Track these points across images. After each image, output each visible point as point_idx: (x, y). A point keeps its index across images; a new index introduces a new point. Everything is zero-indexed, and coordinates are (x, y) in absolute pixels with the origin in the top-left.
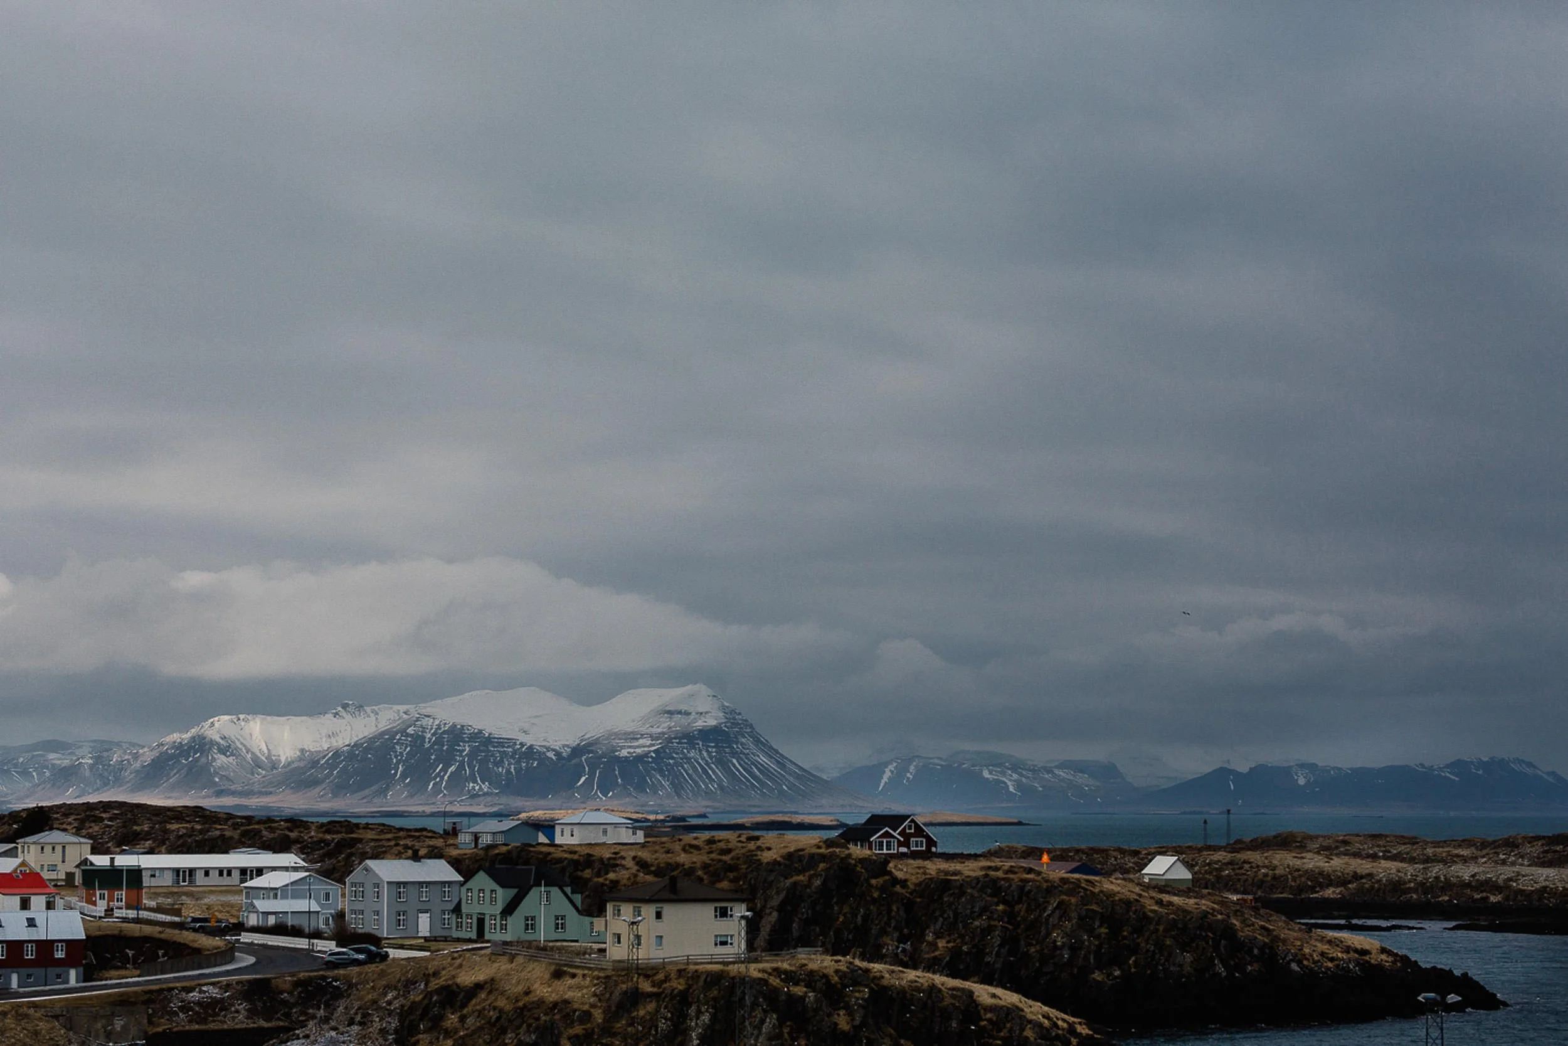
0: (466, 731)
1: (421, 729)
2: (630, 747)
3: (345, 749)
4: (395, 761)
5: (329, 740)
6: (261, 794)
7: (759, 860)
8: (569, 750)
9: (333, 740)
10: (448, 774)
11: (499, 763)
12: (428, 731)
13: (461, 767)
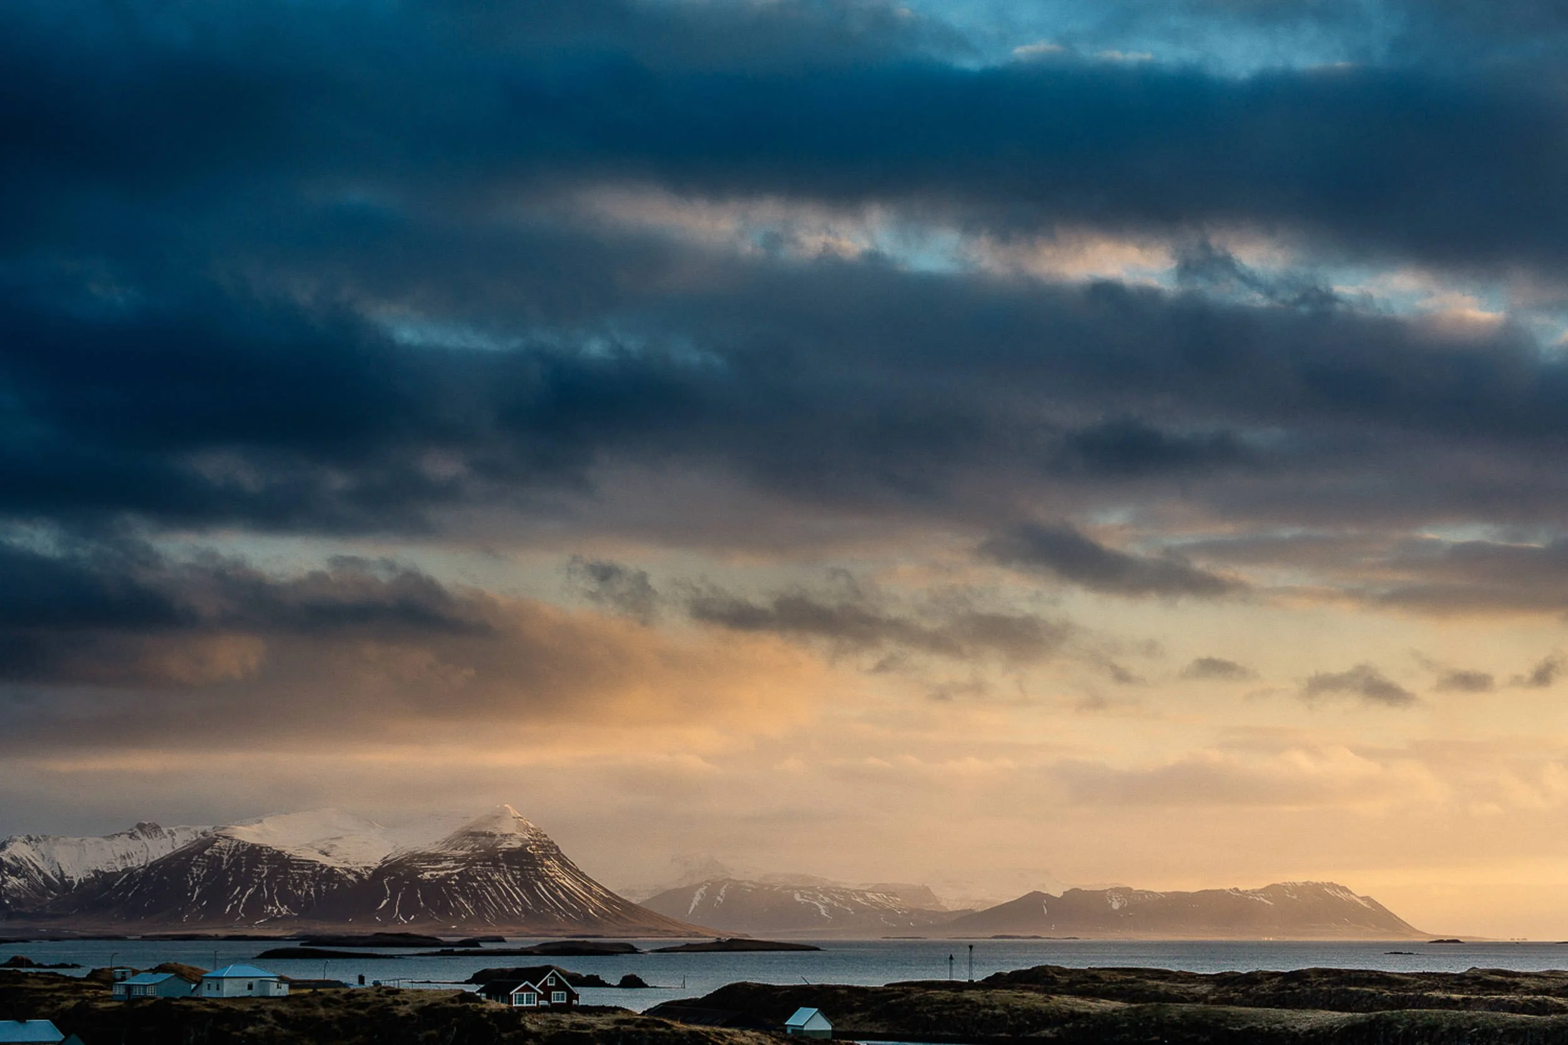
0: (265, 853)
1: (218, 850)
2: (433, 870)
3: (140, 870)
4: (191, 883)
5: (124, 861)
6: (53, 917)
7: (395, 1014)
8: (370, 872)
9: (128, 862)
10: (246, 896)
11: (297, 886)
12: (225, 852)
13: (260, 889)
